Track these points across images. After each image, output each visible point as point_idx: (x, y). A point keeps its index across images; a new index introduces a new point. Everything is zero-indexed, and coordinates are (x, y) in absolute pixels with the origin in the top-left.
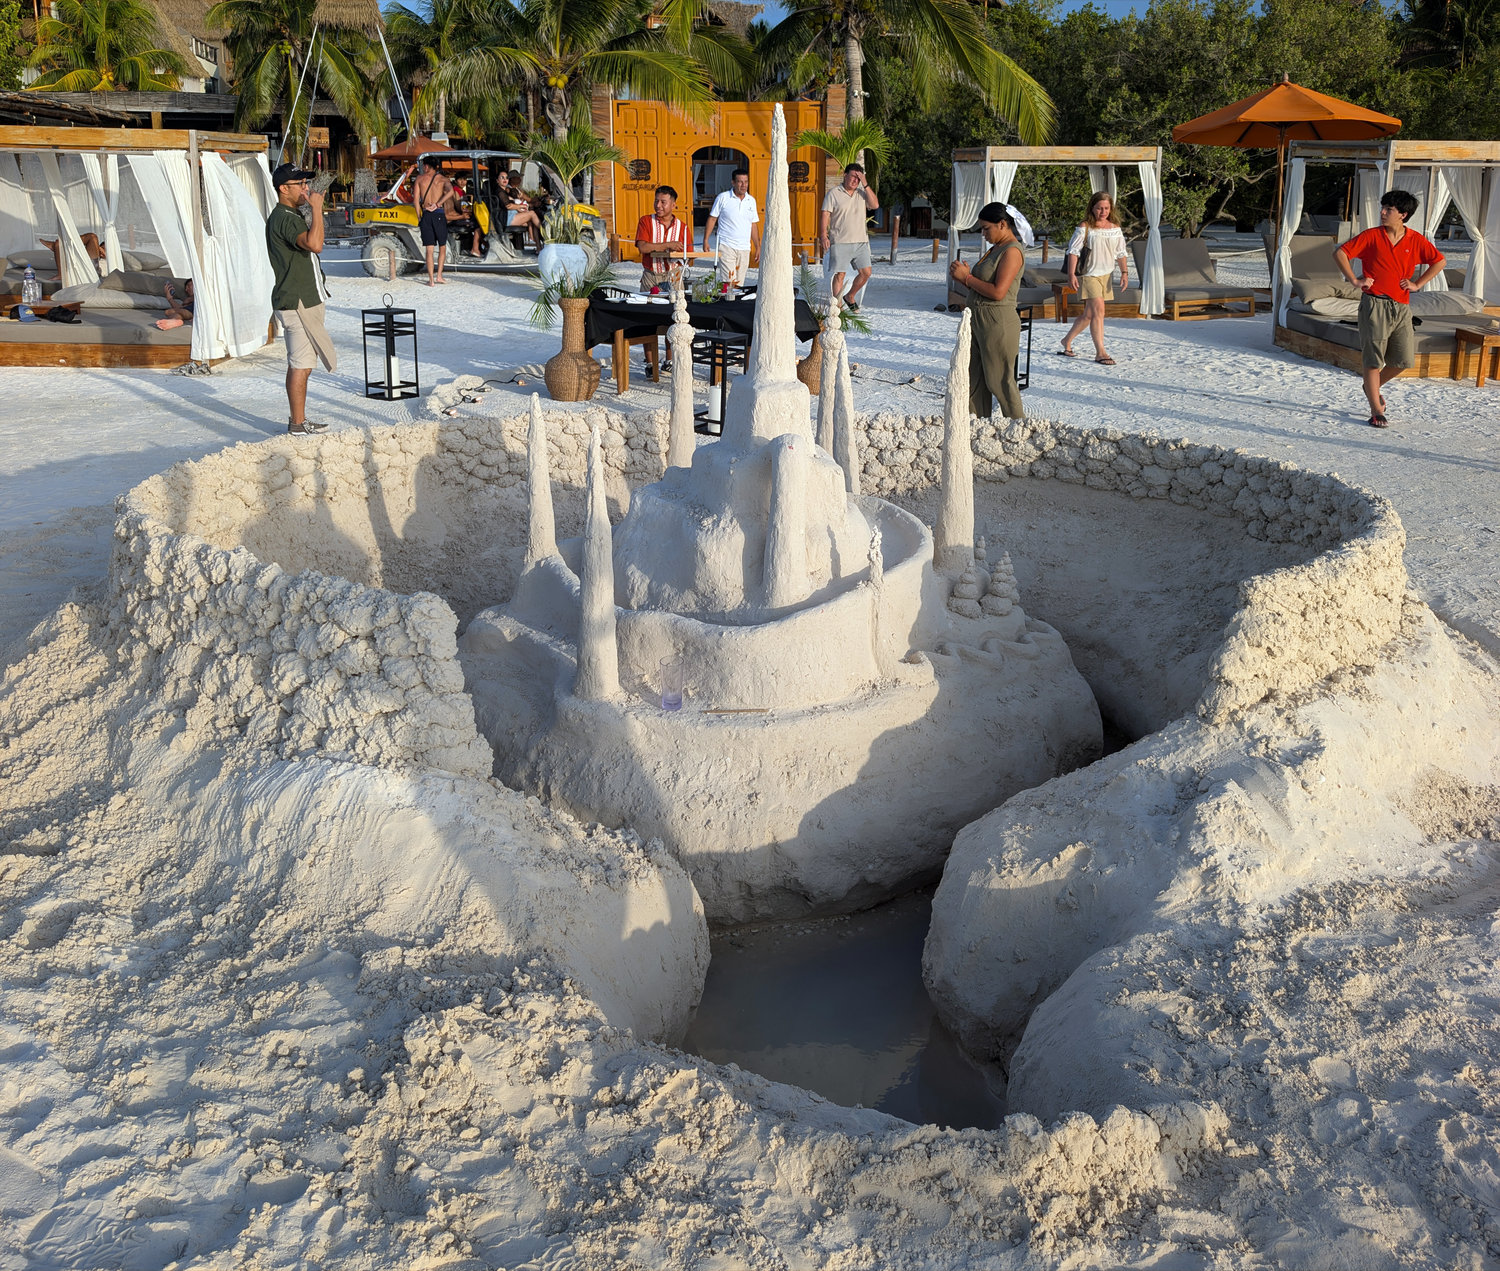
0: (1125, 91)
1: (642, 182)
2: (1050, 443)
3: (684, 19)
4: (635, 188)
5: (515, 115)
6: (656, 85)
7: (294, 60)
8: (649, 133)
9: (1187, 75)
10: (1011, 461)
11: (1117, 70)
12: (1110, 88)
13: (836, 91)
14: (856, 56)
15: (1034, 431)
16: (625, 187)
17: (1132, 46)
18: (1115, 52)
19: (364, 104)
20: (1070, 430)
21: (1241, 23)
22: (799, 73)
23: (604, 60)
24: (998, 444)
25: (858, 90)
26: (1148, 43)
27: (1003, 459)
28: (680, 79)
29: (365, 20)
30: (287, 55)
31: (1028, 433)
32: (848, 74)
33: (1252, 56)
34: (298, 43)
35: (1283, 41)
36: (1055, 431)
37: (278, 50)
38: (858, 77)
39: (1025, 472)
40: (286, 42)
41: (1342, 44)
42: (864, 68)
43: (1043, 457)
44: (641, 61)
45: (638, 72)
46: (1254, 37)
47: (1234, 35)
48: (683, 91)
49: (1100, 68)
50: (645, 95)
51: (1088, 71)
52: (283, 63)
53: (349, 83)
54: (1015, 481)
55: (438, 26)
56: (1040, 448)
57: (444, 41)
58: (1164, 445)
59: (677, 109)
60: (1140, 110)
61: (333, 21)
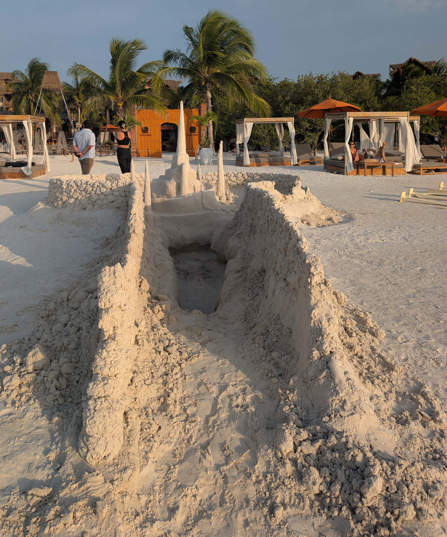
0: (290, 104)
1: (146, 134)
2: (246, 177)
3: (158, 86)
4: (144, 135)
5: (102, 117)
6: (150, 105)
7: (32, 100)
8: (148, 119)
9: (310, 98)
10: (238, 182)
11: (289, 97)
12: (287, 103)
13: (203, 106)
14: (209, 95)
15: (243, 174)
16: (140, 135)
17: (293, 90)
18: (288, 92)
19: (54, 114)
20: (250, 173)
21: (325, 83)
22: (193, 102)
23: (134, 98)
24: (235, 178)
25: (210, 105)
26: (297, 89)
27: (236, 181)
28: (157, 103)
29: (57, 87)
30: (30, 99)
31: (241, 175)
32: (207, 100)
33: (329, 93)
34: (33, 95)
35: (338, 88)
36: (247, 174)
37: (27, 97)
38: (210, 101)
39: (241, 184)
40: (30, 95)
41: (356, 89)
42: (211, 98)
43: (245, 180)
44: (146, 98)
45: (145, 102)
46: (329, 87)
47: (323, 87)
48: (158, 107)
49: (284, 97)
50: (147, 108)
51: (280, 97)
52: (29, 101)
53: (49, 107)
54: (239, 186)
55: (78, 89)
56: (244, 178)
57: (80, 94)
58: (270, 174)
59: (156, 112)
60: (296, 110)
61: (47, 88)
